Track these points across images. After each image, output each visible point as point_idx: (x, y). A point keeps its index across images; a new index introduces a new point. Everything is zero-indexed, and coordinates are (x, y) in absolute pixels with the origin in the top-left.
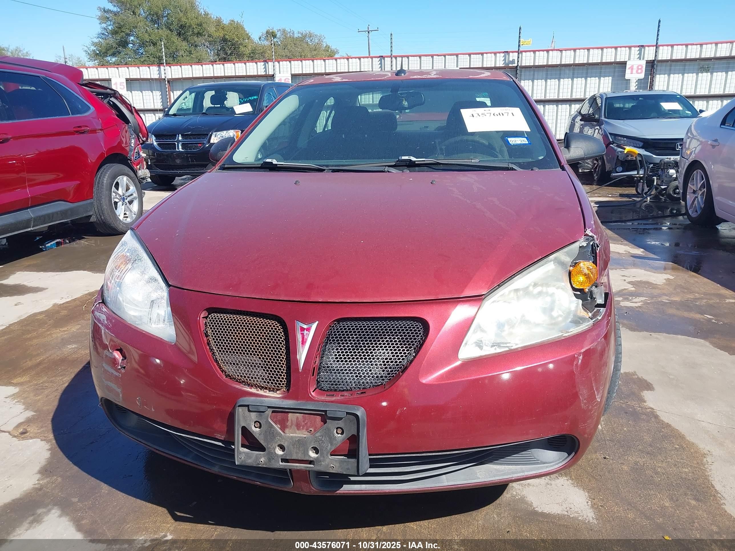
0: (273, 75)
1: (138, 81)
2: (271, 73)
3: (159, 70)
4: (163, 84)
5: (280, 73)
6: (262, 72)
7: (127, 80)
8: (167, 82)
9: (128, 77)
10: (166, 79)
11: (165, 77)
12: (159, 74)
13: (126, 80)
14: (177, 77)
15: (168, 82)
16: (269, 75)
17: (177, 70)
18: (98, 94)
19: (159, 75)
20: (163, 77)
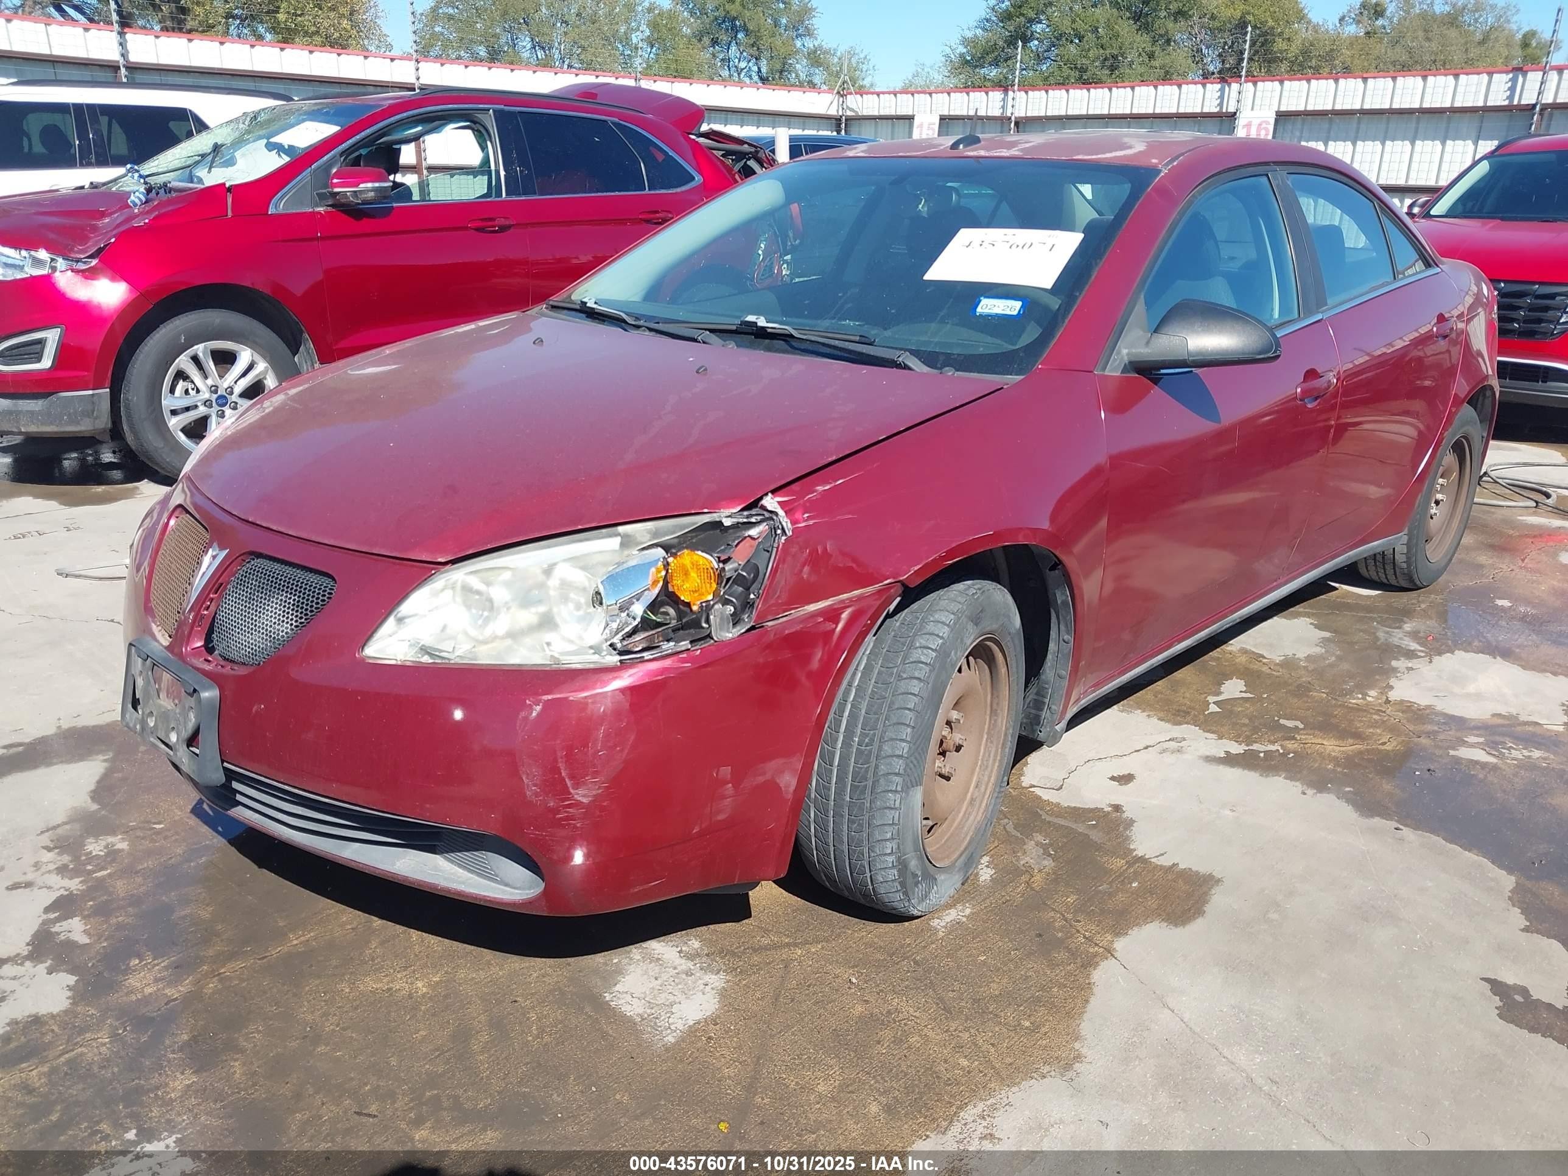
0: (1235, 113)
1: (961, 121)
2: (1232, 109)
3: (1004, 100)
4: (1006, 128)
5: (1252, 109)
6: (1211, 107)
7: (943, 119)
8: (1012, 125)
9: (946, 113)
10: (1013, 119)
11: (1012, 114)
12: (1003, 107)
13: (941, 119)
14: (1036, 114)
15: (1017, 124)
16: (1227, 112)
17: (1038, 101)
18: (728, 153)
19: (1001, 111)
20: (1009, 115)
